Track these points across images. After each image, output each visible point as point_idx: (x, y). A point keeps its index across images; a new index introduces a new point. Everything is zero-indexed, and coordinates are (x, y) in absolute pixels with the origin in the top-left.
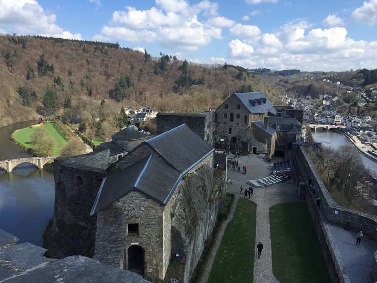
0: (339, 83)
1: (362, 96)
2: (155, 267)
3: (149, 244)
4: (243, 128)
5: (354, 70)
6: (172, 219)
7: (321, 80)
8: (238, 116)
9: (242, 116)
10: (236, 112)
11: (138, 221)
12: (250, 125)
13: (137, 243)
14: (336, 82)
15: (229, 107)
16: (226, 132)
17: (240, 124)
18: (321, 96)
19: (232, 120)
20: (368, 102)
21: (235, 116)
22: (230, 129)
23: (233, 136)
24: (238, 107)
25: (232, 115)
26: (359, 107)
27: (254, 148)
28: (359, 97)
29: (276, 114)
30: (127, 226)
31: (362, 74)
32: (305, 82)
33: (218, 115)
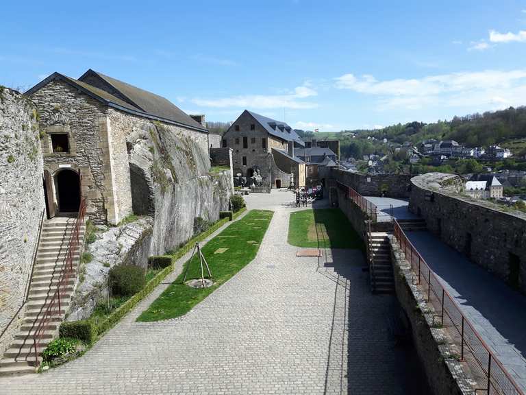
0: (385, 140)
1: (414, 153)
2: (101, 204)
3: (87, 167)
4: (261, 155)
5: (402, 124)
6: (129, 153)
7: (364, 138)
8: (253, 141)
9: (259, 140)
10: (251, 134)
11: (67, 129)
12: (270, 151)
13: (69, 166)
14: (383, 139)
15: (241, 128)
16: (240, 164)
17: (257, 151)
18: (366, 158)
19: (245, 146)
20: (421, 157)
21: (249, 140)
22: (245, 159)
23: (249, 167)
24: (253, 127)
25: (245, 140)
26: (411, 164)
27: (277, 181)
28: (410, 153)
29: (304, 145)
30: (50, 138)
31: (412, 128)
32: (345, 141)
33: (228, 142)
